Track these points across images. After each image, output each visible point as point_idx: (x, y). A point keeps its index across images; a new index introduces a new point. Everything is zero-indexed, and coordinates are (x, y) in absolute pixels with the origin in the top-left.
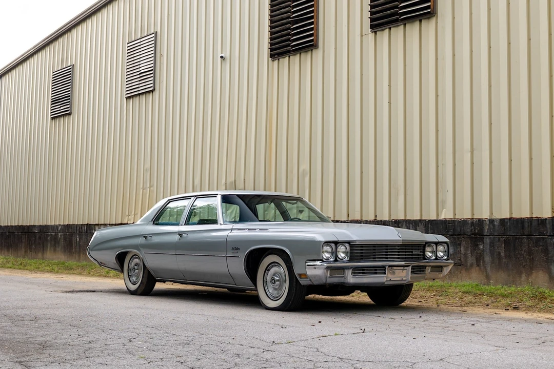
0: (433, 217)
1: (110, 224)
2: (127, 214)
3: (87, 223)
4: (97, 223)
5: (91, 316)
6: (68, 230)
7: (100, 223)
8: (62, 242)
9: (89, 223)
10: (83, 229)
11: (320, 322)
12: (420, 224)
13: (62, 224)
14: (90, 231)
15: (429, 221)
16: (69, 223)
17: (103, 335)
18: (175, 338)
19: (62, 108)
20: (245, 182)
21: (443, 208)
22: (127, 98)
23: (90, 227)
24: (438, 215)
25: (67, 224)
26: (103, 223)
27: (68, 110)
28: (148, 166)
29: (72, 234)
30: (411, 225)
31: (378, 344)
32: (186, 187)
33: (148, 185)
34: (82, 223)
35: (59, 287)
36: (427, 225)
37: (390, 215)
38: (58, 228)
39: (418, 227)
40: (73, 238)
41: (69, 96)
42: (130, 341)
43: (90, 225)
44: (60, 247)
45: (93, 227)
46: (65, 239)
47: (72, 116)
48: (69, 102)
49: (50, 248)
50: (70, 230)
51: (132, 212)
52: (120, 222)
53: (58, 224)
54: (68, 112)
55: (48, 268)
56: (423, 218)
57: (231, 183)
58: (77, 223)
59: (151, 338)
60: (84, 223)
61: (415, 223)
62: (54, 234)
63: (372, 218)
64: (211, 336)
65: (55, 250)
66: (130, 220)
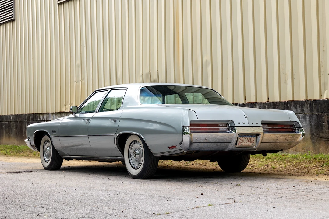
0: (317, 97)
1: (51, 113)
2: (64, 103)
3: (33, 113)
4: (41, 112)
5: (17, 194)
6: (19, 119)
7: (43, 112)
8: (14, 130)
9: (35, 113)
10: (30, 117)
11: (202, 194)
12: (306, 104)
13: (13, 114)
14: (36, 119)
15: (314, 101)
16: (19, 113)
17: (19, 210)
18: (75, 212)
19: (7, 15)
20: (158, 73)
21: (325, 89)
22: (59, 4)
23: (36, 116)
24: (321, 96)
25: (17, 114)
26: (45, 112)
27: (12, 17)
28: (79, 62)
29: (22, 122)
30: (298, 105)
31: (240, 214)
32: (110, 79)
33: (80, 79)
34: (29, 113)
35: (5, 169)
36: (312, 105)
37: (280, 97)
38: (10, 118)
39: (304, 107)
40: (23, 125)
41: (12, 5)
42: (38, 215)
43: (36, 114)
44: (13, 134)
45: (38, 115)
46: (16, 127)
47: (15, 22)
48: (12, 10)
49: (5, 135)
50: (20, 119)
51: (68, 102)
52: (59, 111)
53: (10, 114)
54: (12, 18)
55: (3, 152)
56: (309, 99)
57: (147, 74)
58: (25, 113)
59: (56, 213)
60: (31, 113)
61: (301, 103)
62: (7, 123)
63: (265, 100)
64: (105, 209)
65: (9, 136)
66: (67, 109)
